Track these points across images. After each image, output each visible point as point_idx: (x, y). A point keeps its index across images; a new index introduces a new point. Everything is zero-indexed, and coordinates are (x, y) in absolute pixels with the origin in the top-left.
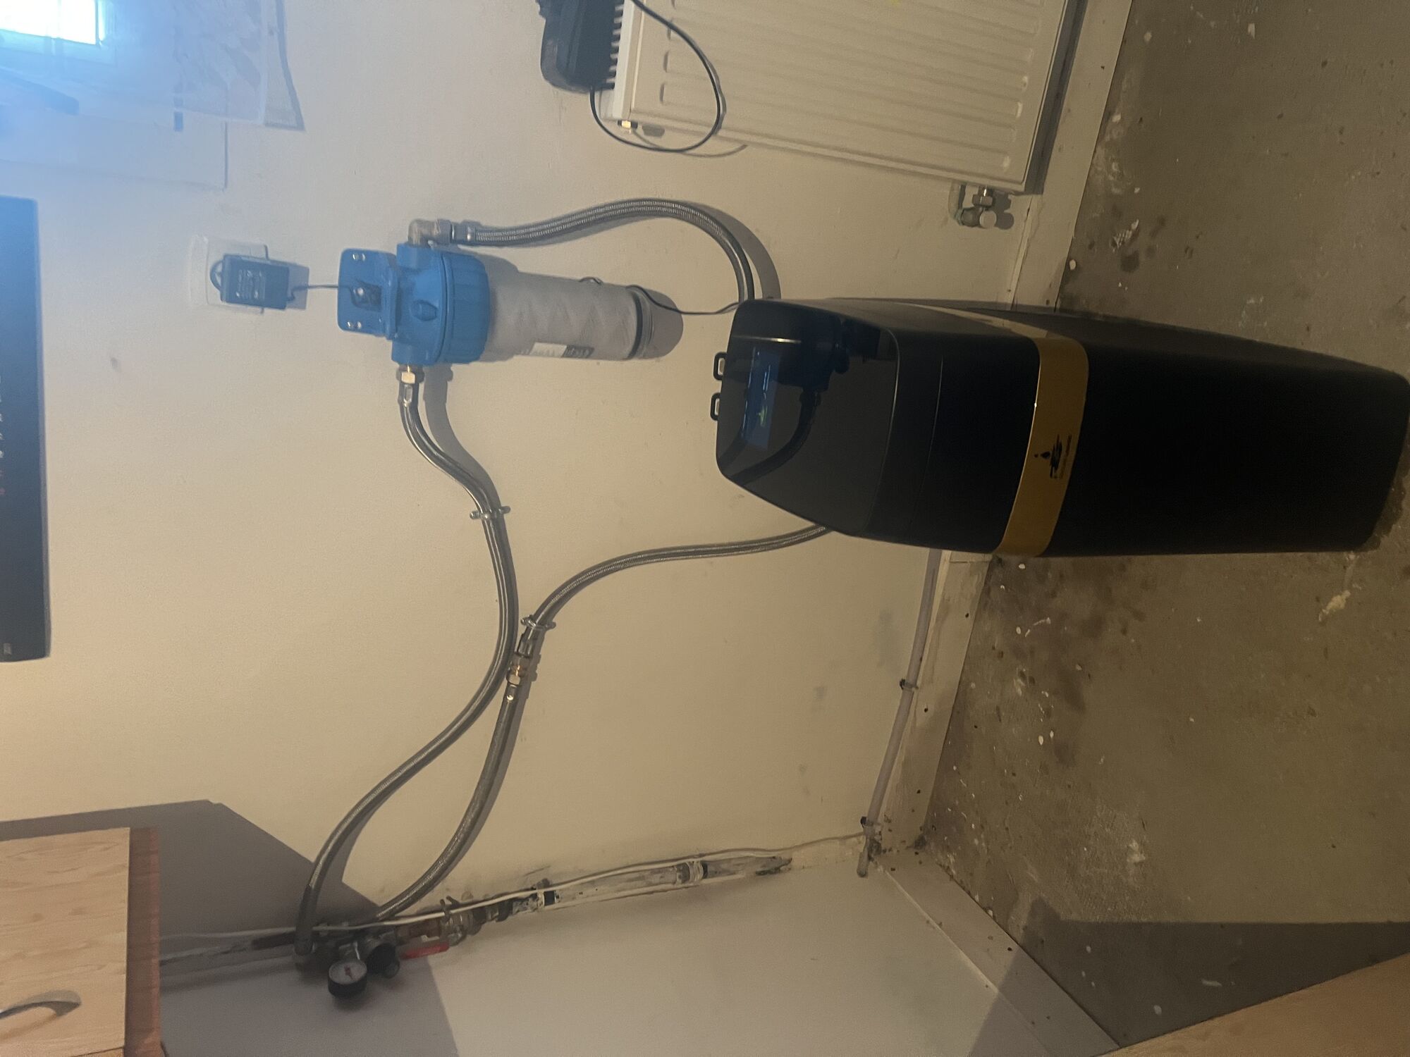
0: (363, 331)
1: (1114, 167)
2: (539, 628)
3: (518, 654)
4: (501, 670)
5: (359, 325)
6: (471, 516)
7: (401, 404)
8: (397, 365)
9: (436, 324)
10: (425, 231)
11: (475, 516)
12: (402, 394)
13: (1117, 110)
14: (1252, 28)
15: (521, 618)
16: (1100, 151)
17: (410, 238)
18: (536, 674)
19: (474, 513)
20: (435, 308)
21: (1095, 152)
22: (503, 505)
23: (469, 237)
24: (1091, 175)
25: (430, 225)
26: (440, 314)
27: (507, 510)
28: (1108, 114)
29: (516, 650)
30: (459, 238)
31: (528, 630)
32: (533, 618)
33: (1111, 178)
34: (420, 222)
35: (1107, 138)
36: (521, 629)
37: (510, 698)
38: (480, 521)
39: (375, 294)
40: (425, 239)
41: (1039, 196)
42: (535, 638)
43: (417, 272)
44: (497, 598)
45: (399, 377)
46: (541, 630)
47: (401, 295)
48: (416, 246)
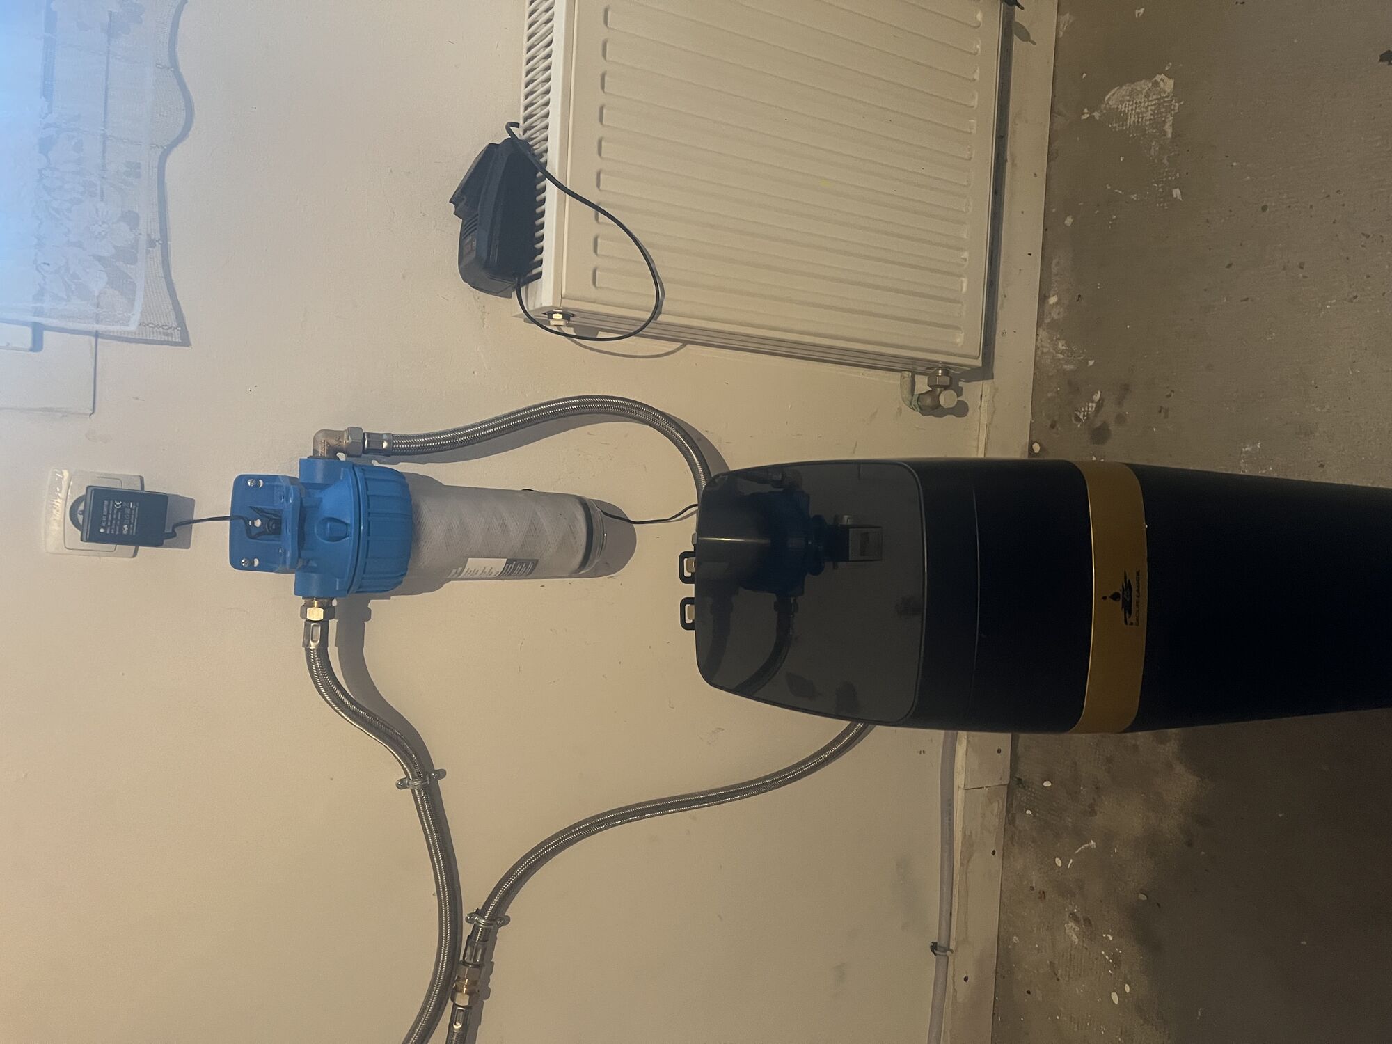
0: (259, 569)
1: (1061, 345)
2: (491, 924)
3: (464, 963)
4: (444, 988)
5: (256, 562)
6: (397, 786)
7: (306, 646)
8: (301, 601)
9: (348, 542)
10: (333, 442)
11: (402, 785)
12: (308, 635)
13: (1052, 292)
14: (1176, 193)
15: (465, 915)
16: (1043, 334)
17: (315, 451)
18: (489, 988)
19: (401, 780)
20: (346, 524)
21: (1037, 335)
22: (436, 768)
23: (385, 445)
24: (1037, 359)
25: (338, 435)
26: (351, 530)
27: (442, 774)
28: (1043, 298)
29: (461, 959)
30: (373, 446)
31: (475, 929)
32: (480, 913)
33: (1061, 356)
34: (327, 433)
35: (1047, 321)
36: (467, 929)
37: (457, 1026)
38: (408, 791)
39: (275, 523)
40: (333, 451)
41: (990, 381)
42: (484, 940)
43: (323, 487)
44: (435, 891)
45: (303, 614)
46: (492, 927)
47: (304, 515)
48: (322, 458)
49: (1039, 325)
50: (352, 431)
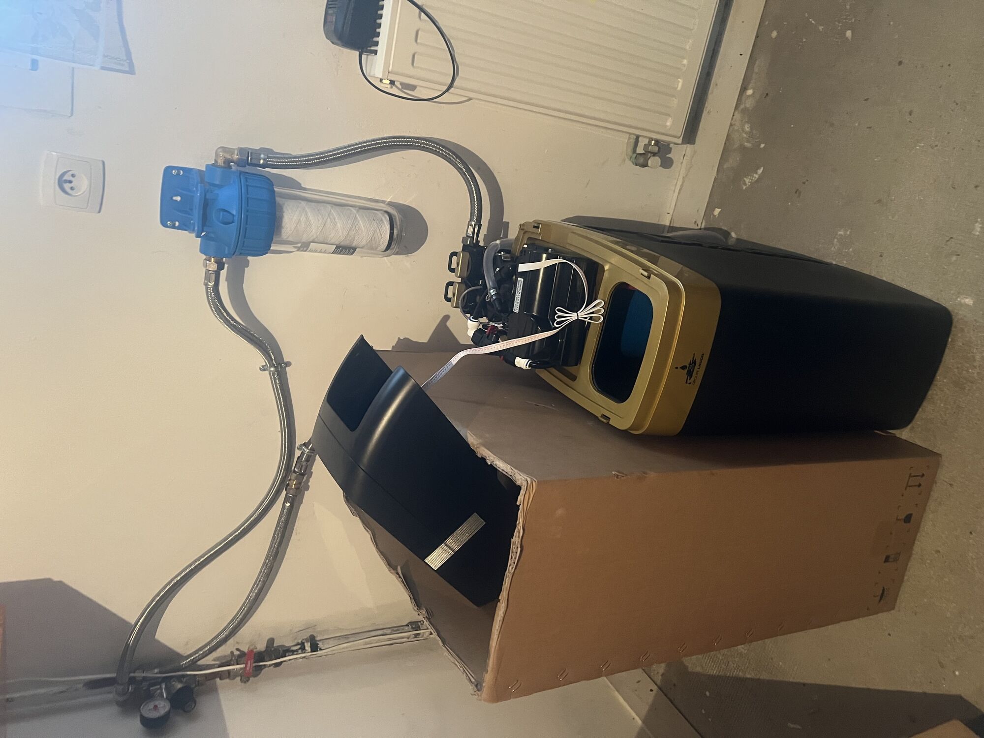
0: (179, 228)
1: (747, 128)
2: (312, 453)
3: (295, 472)
4: (282, 484)
5: (177, 224)
6: (260, 369)
7: (206, 285)
8: (204, 257)
9: (233, 227)
10: (228, 157)
11: (263, 369)
12: (207, 278)
13: (751, 85)
15: (297, 445)
16: (738, 116)
17: (216, 161)
18: (309, 486)
19: (263, 366)
20: (233, 215)
21: (733, 115)
22: (286, 360)
23: (262, 162)
24: (730, 132)
25: (231, 151)
26: (236, 219)
27: (288, 364)
28: (744, 89)
29: (293, 468)
30: (254, 162)
31: (303, 454)
32: (306, 445)
33: (745, 135)
34: (224, 149)
35: (742, 107)
36: (298, 453)
37: (288, 504)
38: (267, 372)
39: (187, 200)
40: (228, 162)
41: (692, 145)
42: (307, 460)
43: (220, 187)
44: (280, 430)
45: (205, 265)
47: (206, 205)
48: (220, 167)
49: (736, 108)
50: (241, 150)
